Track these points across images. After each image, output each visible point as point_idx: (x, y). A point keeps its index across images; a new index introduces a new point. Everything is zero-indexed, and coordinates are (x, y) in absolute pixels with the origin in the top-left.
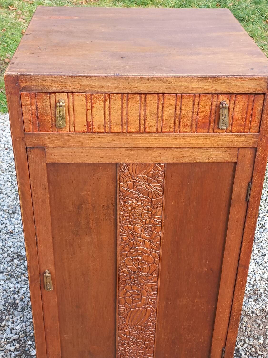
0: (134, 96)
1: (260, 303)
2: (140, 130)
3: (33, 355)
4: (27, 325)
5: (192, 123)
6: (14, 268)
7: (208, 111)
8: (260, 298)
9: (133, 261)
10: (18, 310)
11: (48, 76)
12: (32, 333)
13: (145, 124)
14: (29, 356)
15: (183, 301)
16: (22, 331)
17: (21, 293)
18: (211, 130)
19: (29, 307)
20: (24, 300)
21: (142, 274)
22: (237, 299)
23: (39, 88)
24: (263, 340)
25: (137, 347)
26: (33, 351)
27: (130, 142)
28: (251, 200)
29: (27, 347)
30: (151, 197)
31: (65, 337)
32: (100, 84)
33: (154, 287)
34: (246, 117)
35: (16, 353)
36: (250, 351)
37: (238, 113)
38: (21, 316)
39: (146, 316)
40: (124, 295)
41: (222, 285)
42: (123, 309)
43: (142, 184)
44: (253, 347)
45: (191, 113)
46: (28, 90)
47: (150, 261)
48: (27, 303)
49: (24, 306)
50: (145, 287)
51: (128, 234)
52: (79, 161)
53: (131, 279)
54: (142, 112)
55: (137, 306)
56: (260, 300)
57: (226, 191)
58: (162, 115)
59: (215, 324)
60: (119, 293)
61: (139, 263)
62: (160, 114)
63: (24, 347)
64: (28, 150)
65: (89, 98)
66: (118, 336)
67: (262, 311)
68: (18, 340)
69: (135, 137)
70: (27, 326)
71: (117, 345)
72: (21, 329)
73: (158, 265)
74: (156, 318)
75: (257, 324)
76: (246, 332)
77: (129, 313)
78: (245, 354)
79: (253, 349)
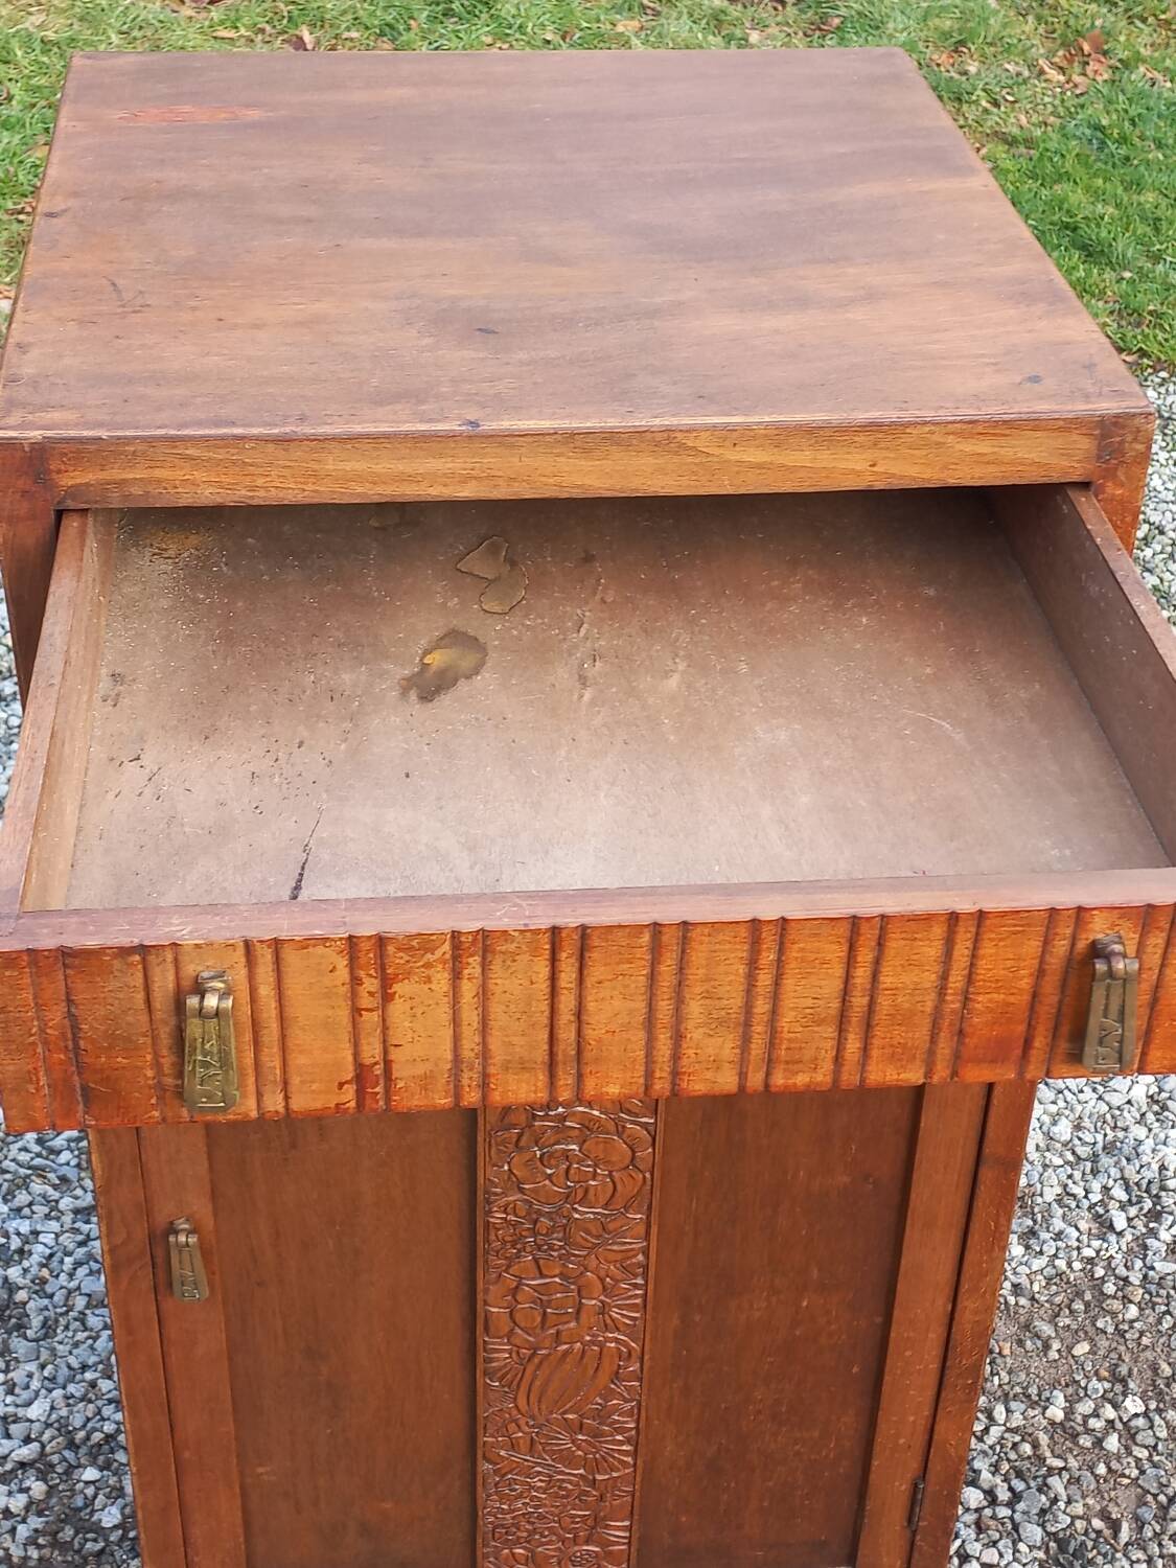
1: (1045, 1248)
3: (110, 1525)
4: (73, 1396)
8: (1044, 1225)
9: (543, 1164)
10: (29, 1332)
11: (174, 440)
12: (95, 1430)
14: (91, 1531)
15: (752, 1305)
16: (51, 1425)
17: (35, 1259)
19: (75, 1319)
20: (49, 1289)
21: (584, 1212)
23: (136, 491)
24: (1063, 1405)
25: (563, 1497)
26: (107, 1510)
29: (82, 1492)
31: (262, 1474)
32: (401, 467)
33: (634, 1260)
35: (35, 1522)
36: (1013, 1456)
38: (42, 1360)
39: (600, 1373)
40: (509, 1298)
41: (912, 1234)
42: (503, 1351)
44: (1026, 1437)
46: (89, 502)
47: (614, 1159)
48: (63, 1298)
49: (53, 1315)
50: (593, 1262)
53: (534, 1233)
55: (564, 1338)
56: (1044, 1235)
59: (886, 1388)
60: (486, 1291)
61: (567, 1171)
63: (68, 1493)
66: (484, 1457)
67: (1055, 1284)
68: (41, 1466)
70: (71, 1401)
71: (481, 1494)
72: (49, 1415)
73: (648, 1175)
74: (640, 1380)
75: (1039, 1338)
76: (992, 1374)
77: (530, 1369)
78: (995, 1469)
79: (1027, 1448)
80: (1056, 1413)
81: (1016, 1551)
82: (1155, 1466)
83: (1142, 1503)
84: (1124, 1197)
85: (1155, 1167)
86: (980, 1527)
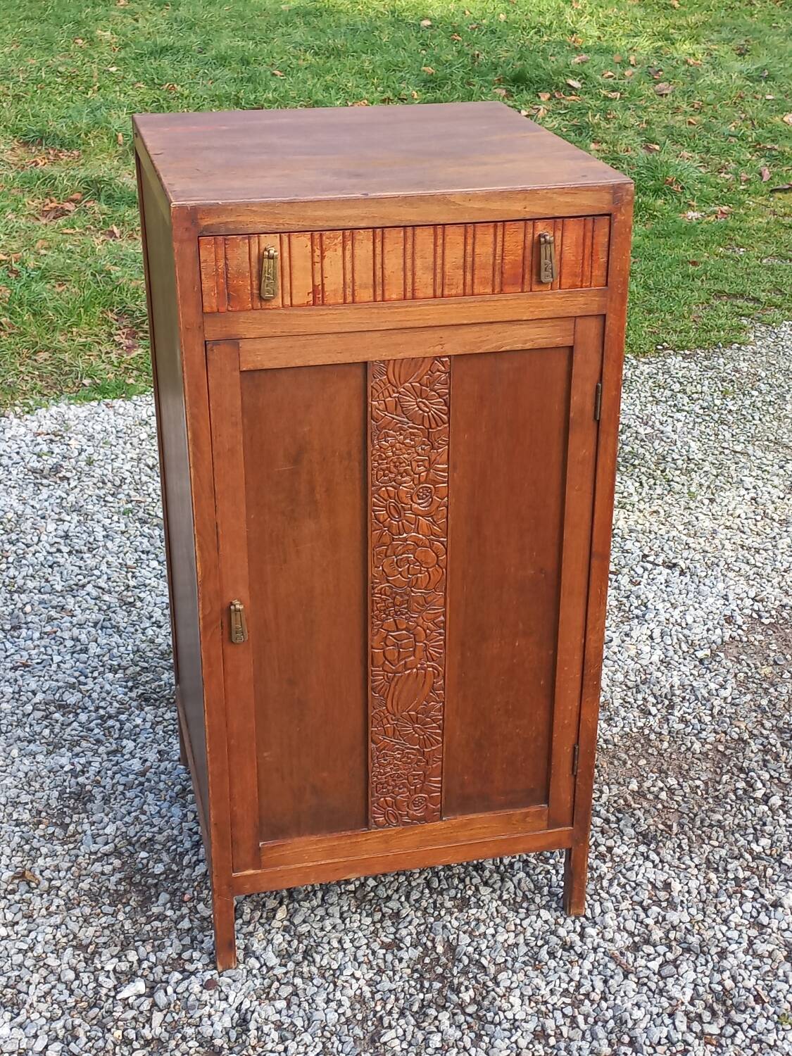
0: (394, 232)
1: (618, 724)
2: (405, 296)
3: (159, 873)
4: (127, 823)
5: (494, 276)
6: (56, 730)
7: (520, 252)
8: (616, 715)
9: (397, 566)
10: (96, 802)
11: (247, 205)
13: (413, 283)
14: (149, 876)
15: (493, 646)
16: (118, 836)
17: (92, 773)
18: (527, 288)
21: (416, 592)
22: (594, 627)
23: (231, 227)
24: (637, 784)
25: (409, 763)
26: (156, 867)
27: (389, 318)
28: (604, 416)
29: (140, 862)
30: (427, 426)
31: (267, 757)
32: (337, 213)
33: (439, 619)
34: (583, 259)
35: (118, 876)
36: (615, 805)
37: (569, 254)
39: (425, 686)
40: (383, 643)
41: (564, 600)
42: (380, 675)
43: (411, 403)
44: (620, 798)
45: (491, 258)
46: (211, 233)
47: (429, 561)
48: (111, 787)
49: (107, 794)
50: (421, 621)
51: (387, 508)
52: (298, 362)
53: (394, 605)
54: (409, 262)
55: (408, 665)
56: (616, 719)
57: (557, 407)
58: (443, 264)
59: (557, 690)
60: (372, 640)
61: (409, 568)
62: (439, 262)
63: (134, 863)
64: (209, 347)
65: (317, 241)
66: (372, 741)
67: (625, 738)
68: (117, 853)
69: (397, 308)
70: (127, 825)
71: (370, 765)
72: (117, 832)
73: (444, 570)
74: (444, 690)
75: (620, 760)
76: (599, 776)
77: (393, 684)
78: (608, 811)
79: (622, 801)
80: (634, 786)
81: (622, 840)
82: (686, 802)
83: (681, 817)
84: (655, 701)
85: (668, 686)
86: (603, 832)
